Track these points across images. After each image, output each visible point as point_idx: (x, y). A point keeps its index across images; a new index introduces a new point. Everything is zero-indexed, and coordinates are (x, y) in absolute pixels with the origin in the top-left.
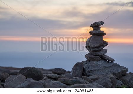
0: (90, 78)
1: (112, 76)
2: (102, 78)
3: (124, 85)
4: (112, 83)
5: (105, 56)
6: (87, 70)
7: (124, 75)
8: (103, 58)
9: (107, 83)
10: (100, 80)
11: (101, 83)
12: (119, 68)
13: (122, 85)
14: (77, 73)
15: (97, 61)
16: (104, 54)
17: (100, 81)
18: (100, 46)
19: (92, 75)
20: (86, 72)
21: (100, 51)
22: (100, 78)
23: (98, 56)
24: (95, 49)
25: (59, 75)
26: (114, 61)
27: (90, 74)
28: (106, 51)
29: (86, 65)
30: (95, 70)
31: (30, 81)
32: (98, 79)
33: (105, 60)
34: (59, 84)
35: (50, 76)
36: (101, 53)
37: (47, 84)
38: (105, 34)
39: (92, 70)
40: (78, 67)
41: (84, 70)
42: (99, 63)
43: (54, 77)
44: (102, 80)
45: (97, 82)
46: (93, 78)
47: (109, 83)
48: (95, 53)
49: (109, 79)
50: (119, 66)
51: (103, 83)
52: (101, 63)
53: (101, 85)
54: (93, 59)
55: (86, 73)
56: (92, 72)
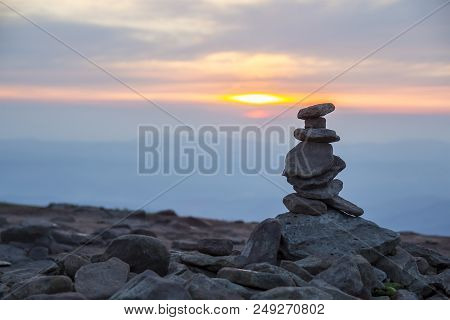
0: (301, 265)
1: (362, 259)
2: (334, 267)
3: (392, 281)
4: (363, 279)
5: (339, 201)
6: (291, 241)
7: (391, 255)
8: (332, 206)
9: (350, 281)
10: (331, 271)
11: (333, 281)
12: (377, 235)
13: (384, 281)
14: (264, 249)
15: (317, 215)
16: (336, 196)
17: (332, 274)
18: (325, 173)
19: (305, 256)
20: (289, 247)
21: (324, 186)
22: (330, 266)
23: (320, 200)
24: (312, 182)
25: (219, 258)
26: (362, 212)
27: (299, 252)
28: (340, 184)
29: (287, 226)
30: (313, 242)
31: (154, 282)
32: (323, 269)
33: (337, 210)
34: (227, 286)
35: (191, 261)
36: (328, 192)
37: (197, 287)
38: (336, 139)
39: (303, 243)
40: (265, 235)
41: (283, 242)
42: (322, 221)
43: (203, 264)
44: (335, 273)
45: (322, 277)
46: (311, 265)
47: (355, 281)
48: (311, 192)
49: (355, 270)
50: (378, 228)
51: (340, 281)
52: (326, 219)
53: (335, 286)
54: (305, 211)
55: (288, 251)
56: (303, 248)
